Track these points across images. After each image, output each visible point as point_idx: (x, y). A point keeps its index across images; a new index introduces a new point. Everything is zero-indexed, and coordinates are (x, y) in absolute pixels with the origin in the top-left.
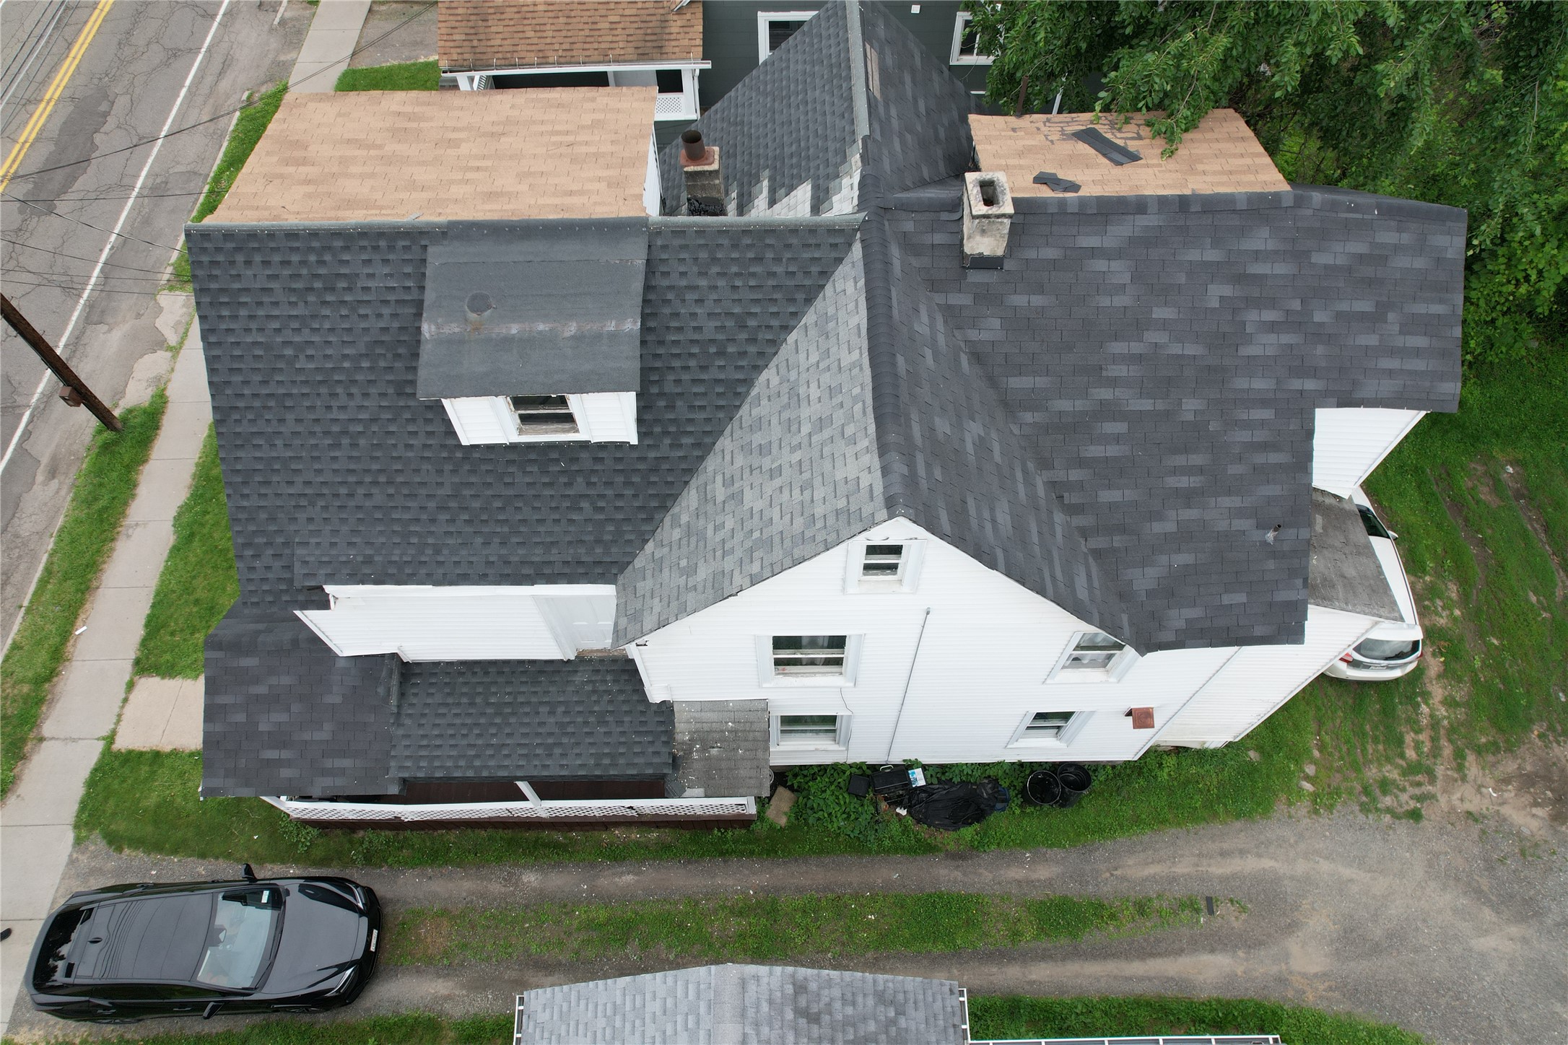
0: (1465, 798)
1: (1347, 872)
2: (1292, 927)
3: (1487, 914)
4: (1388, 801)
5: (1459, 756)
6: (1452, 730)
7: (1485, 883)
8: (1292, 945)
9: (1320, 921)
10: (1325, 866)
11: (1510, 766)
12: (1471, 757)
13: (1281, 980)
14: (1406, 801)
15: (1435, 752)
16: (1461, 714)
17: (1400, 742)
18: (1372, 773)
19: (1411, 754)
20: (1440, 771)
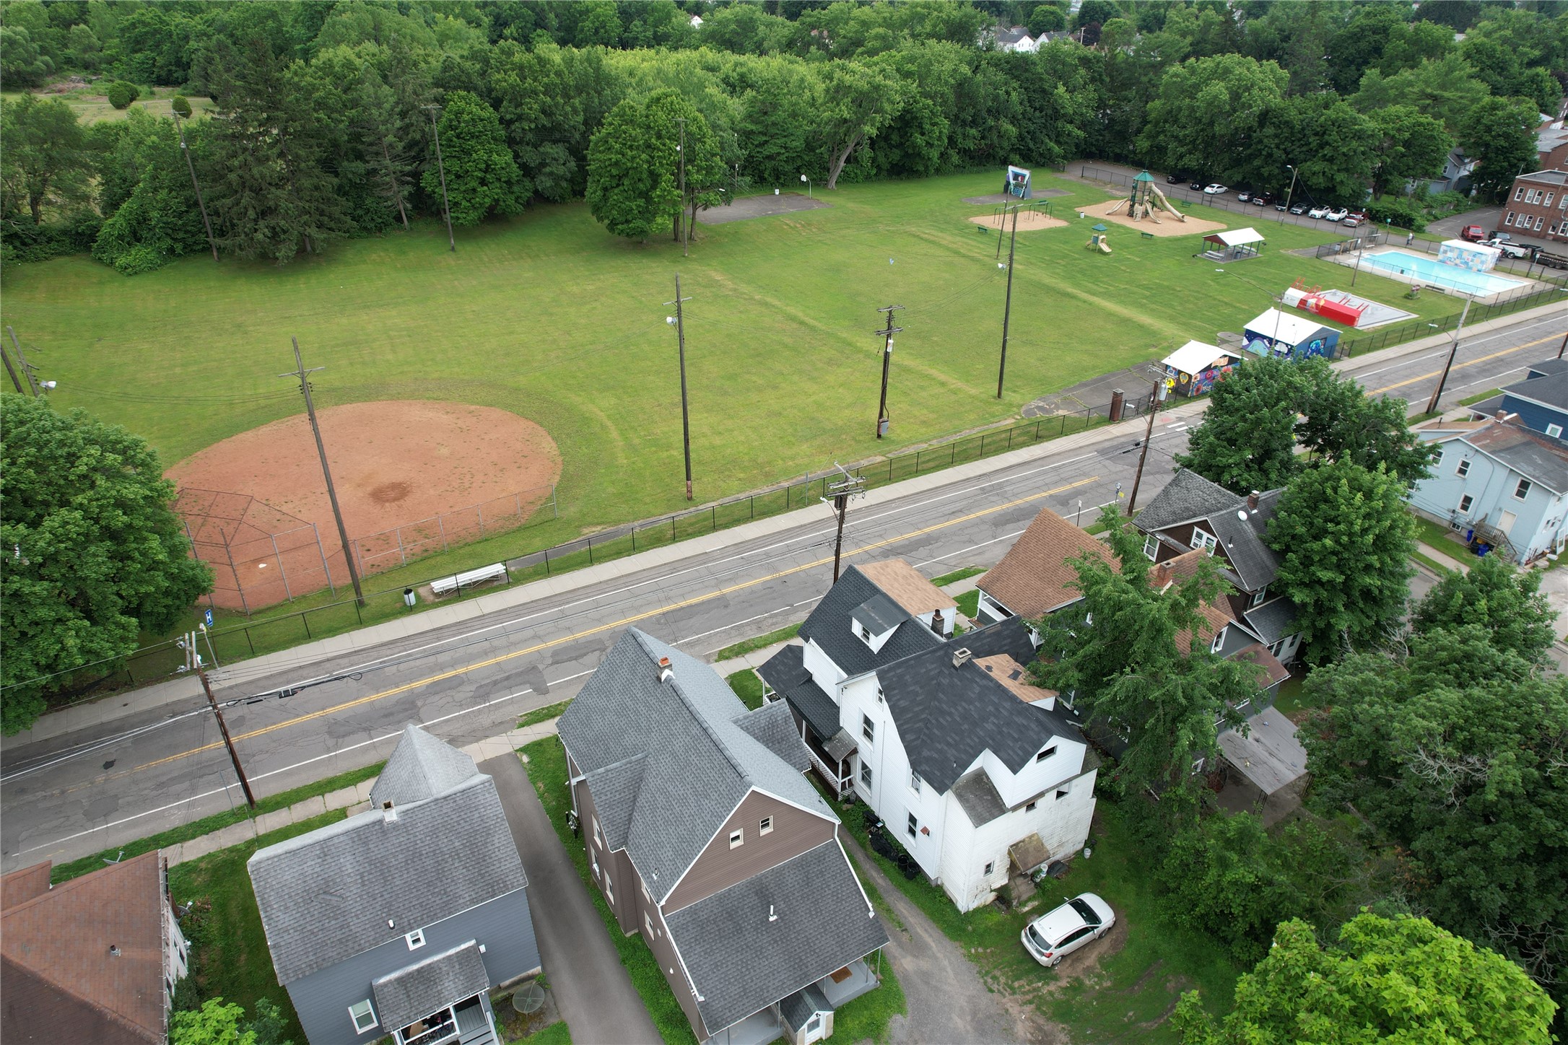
0: (1014, 1009)
1: (949, 969)
2: (915, 956)
3: (969, 1018)
4: (990, 980)
5: (1030, 1002)
6: (1040, 997)
7: (980, 1015)
8: (909, 958)
9: (924, 964)
10: (946, 963)
11: (1041, 1021)
12: (1033, 1006)
13: (895, 958)
14: (995, 987)
15: (1024, 993)
16: (1049, 998)
17: (1018, 979)
18: (998, 973)
19: (1016, 984)
20: (1017, 996)
